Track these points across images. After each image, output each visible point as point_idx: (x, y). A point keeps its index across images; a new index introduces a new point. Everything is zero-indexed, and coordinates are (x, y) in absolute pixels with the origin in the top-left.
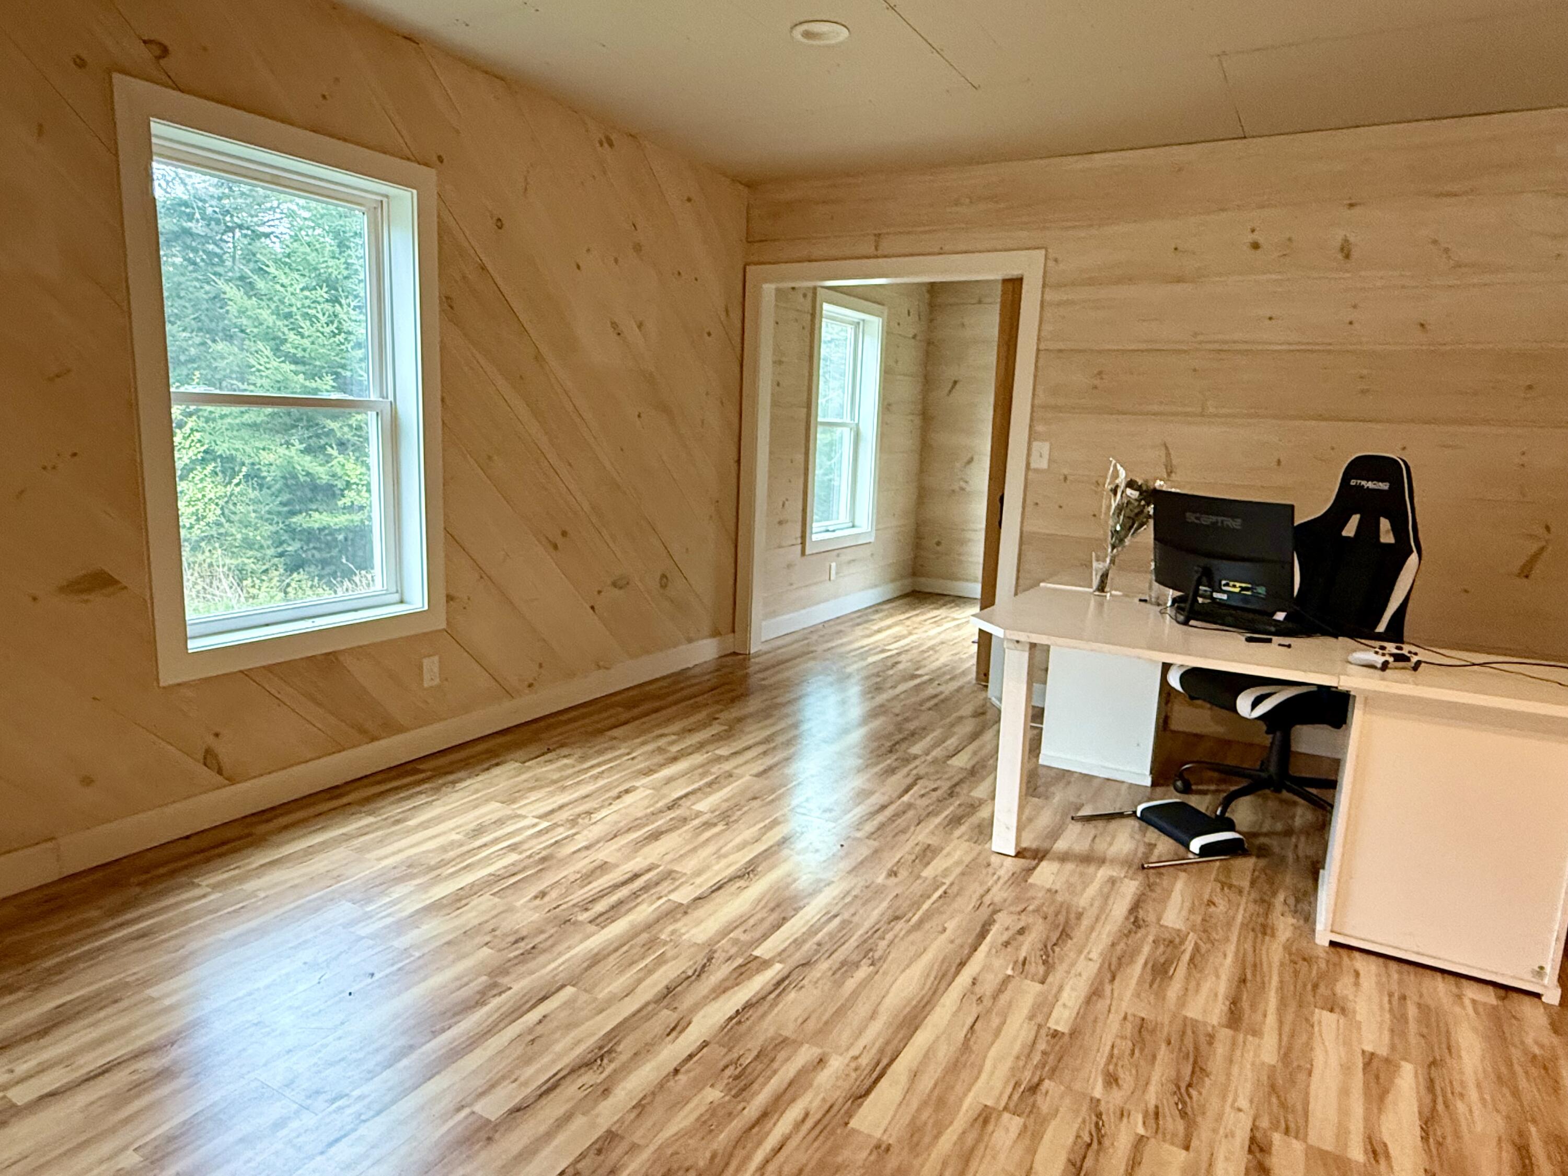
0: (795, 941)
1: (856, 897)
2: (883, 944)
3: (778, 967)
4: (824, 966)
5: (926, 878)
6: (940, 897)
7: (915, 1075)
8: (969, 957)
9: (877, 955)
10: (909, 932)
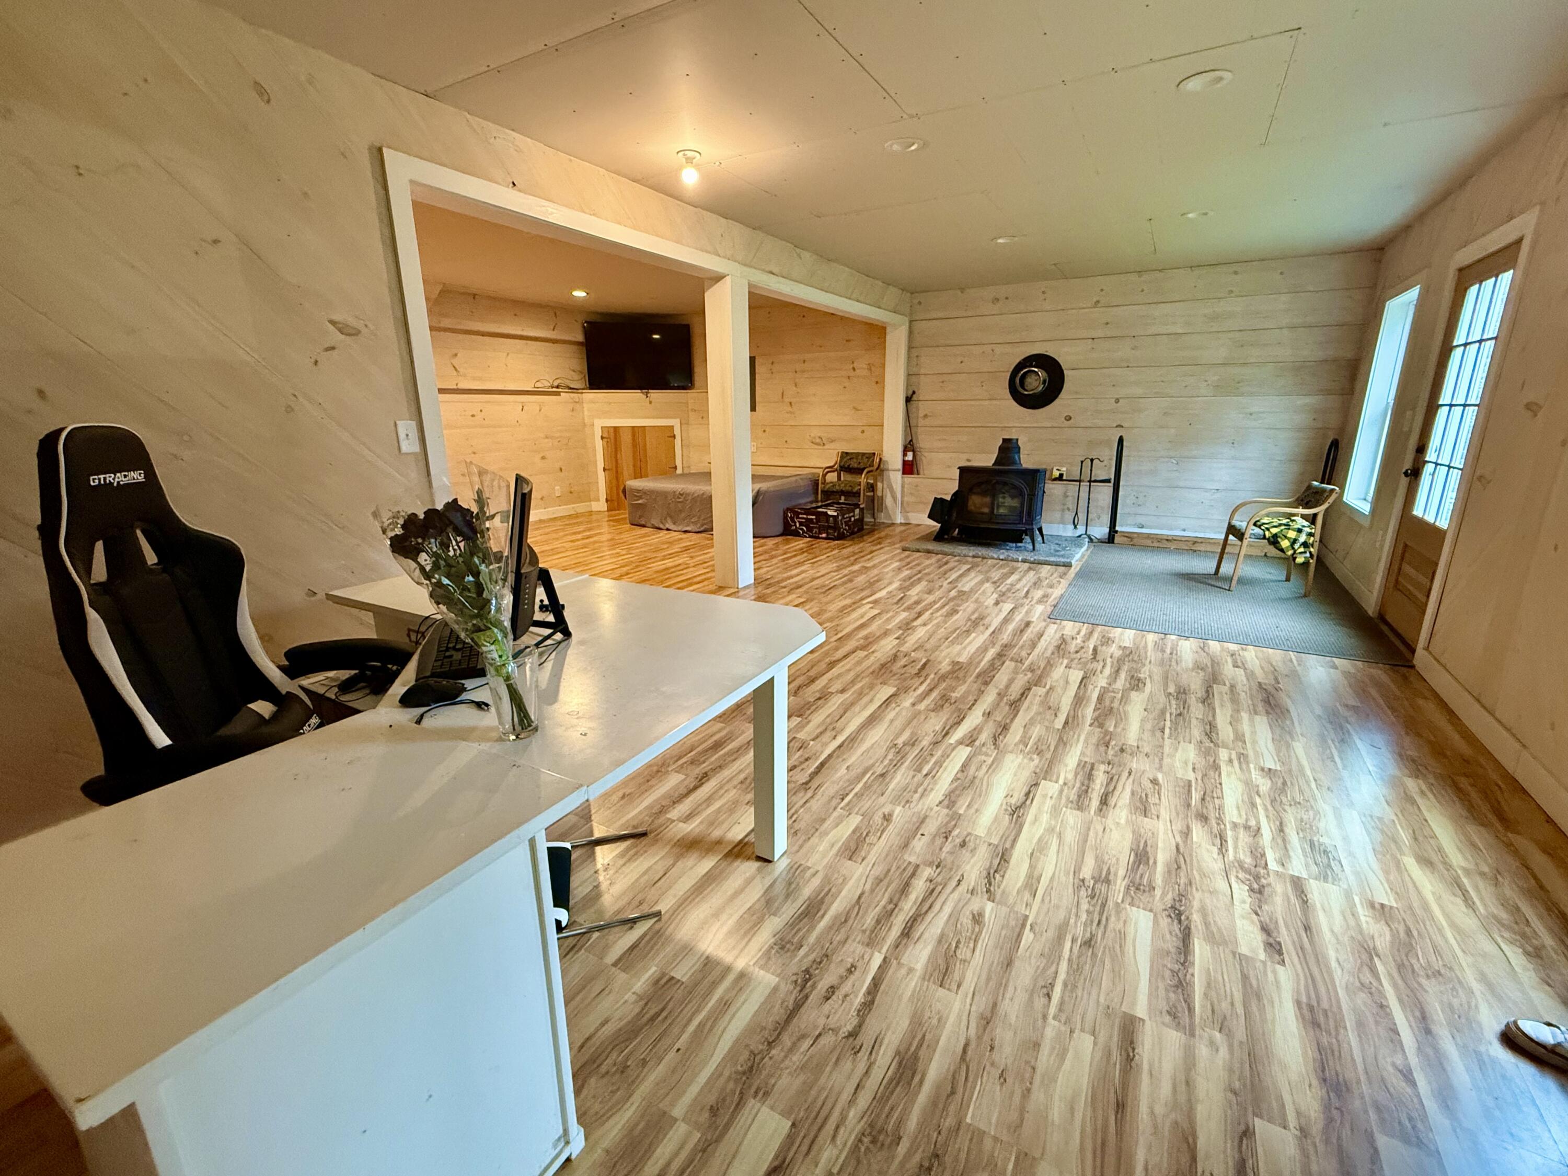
0: (948, 756)
1: (916, 792)
2: (890, 756)
3: (952, 741)
4: (925, 743)
5: (857, 814)
6: (847, 794)
7: (871, 701)
8: (834, 751)
9: (893, 750)
10: (873, 765)
